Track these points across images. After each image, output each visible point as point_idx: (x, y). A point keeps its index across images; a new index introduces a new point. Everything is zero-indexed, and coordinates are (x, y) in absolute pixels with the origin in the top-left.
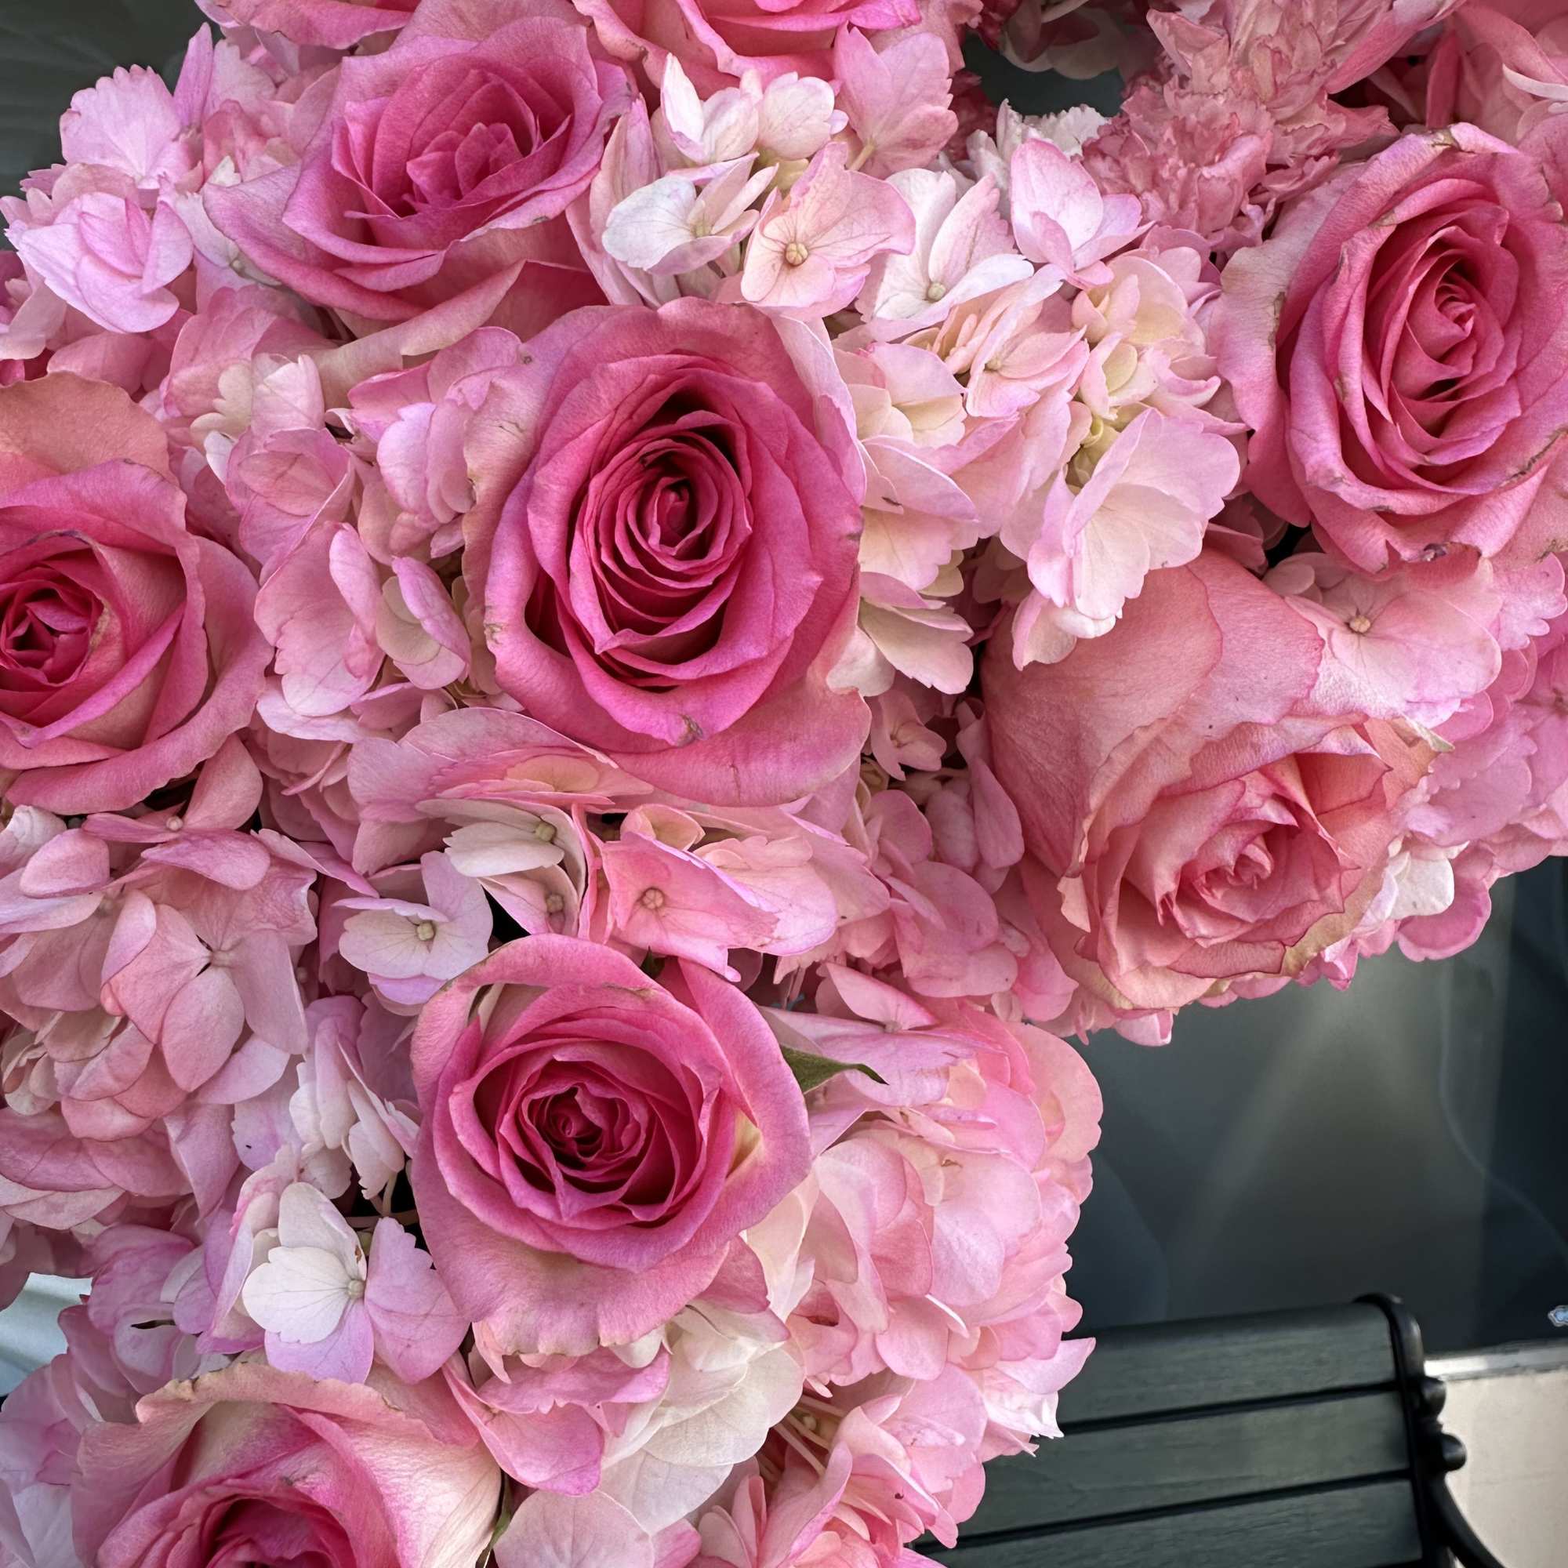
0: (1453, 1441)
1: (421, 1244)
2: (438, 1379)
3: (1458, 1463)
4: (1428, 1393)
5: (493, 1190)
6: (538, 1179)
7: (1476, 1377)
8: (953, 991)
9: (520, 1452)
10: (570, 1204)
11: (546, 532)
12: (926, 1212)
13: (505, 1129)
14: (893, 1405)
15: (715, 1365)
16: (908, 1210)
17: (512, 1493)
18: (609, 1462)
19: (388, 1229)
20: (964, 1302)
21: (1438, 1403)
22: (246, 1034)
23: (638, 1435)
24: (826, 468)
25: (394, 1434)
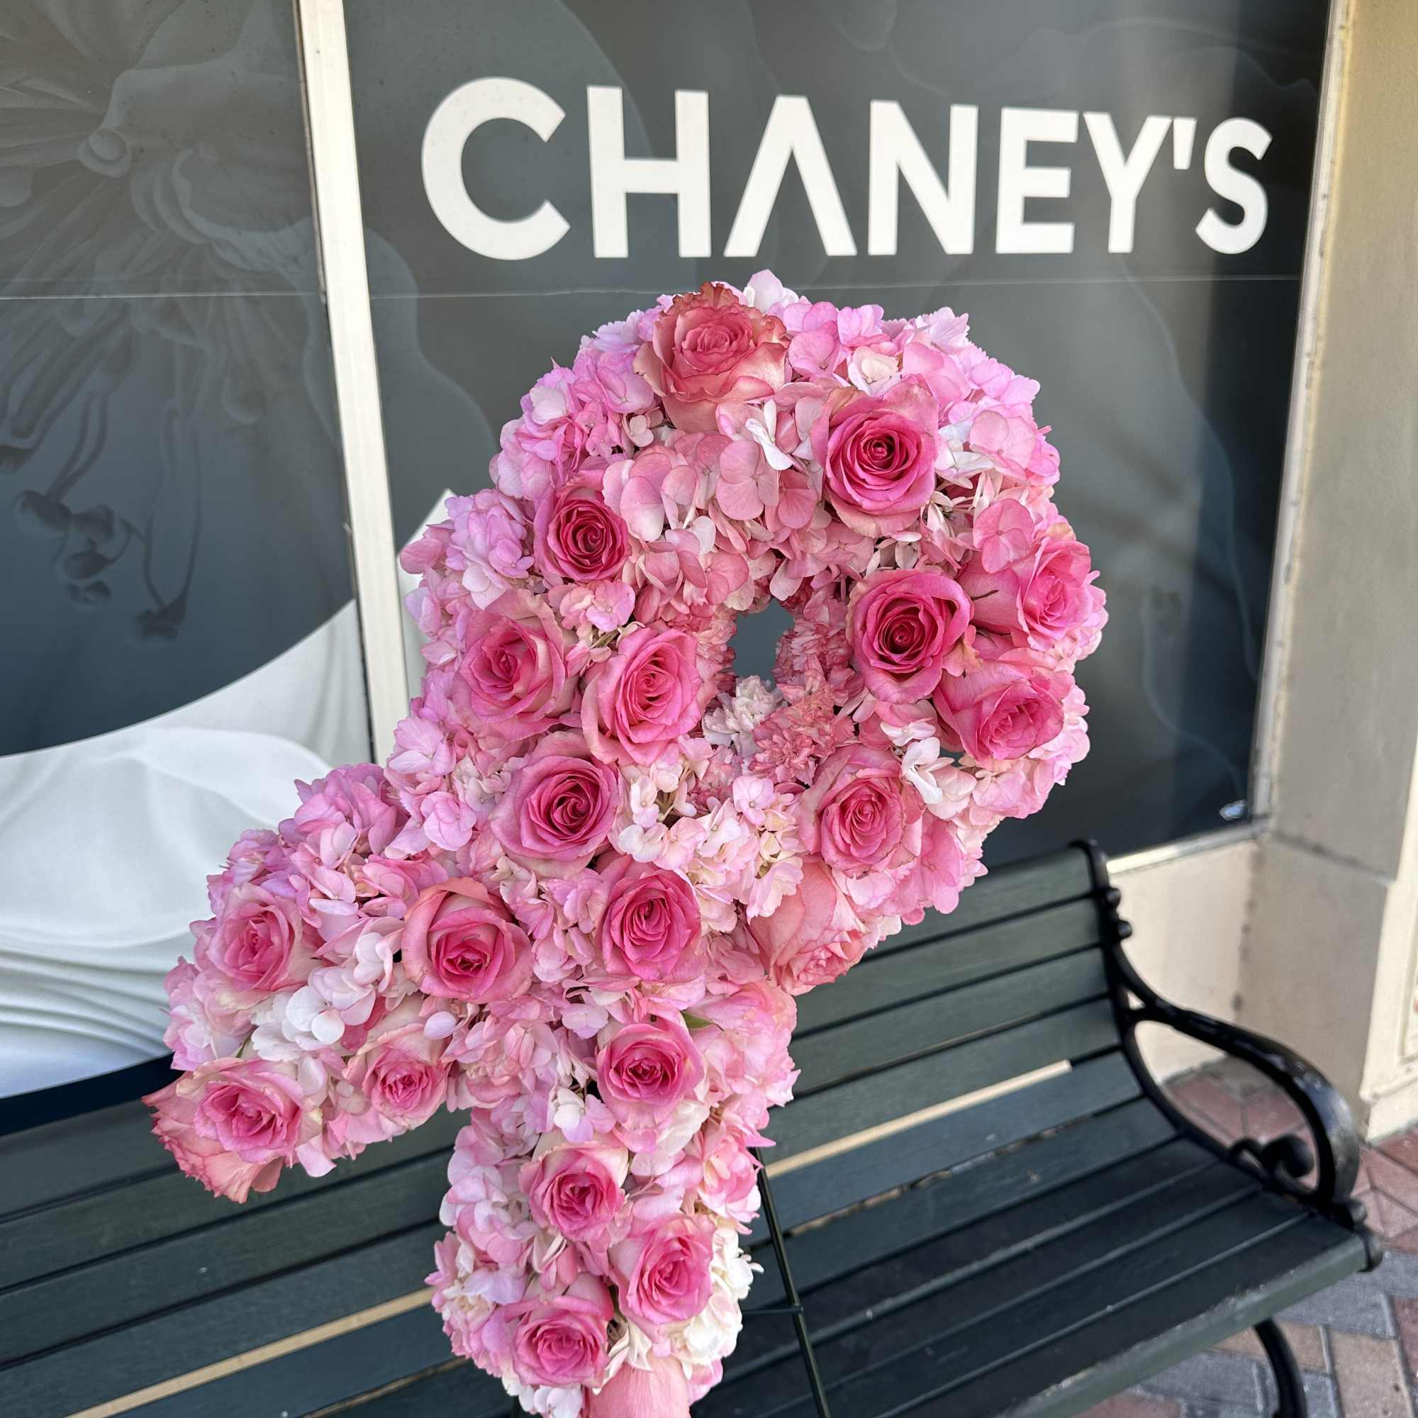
0: (1126, 923)
1: (602, 1102)
2: (611, 1132)
3: (1128, 935)
4: (1111, 897)
5: (623, 1092)
6: (633, 1085)
7: (1169, 861)
8: (745, 982)
9: (633, 1142)
10: (643, 1090)
11: (616, 935)
12: (742, 1054)
13: (624, 1077)
14: (737, 1105)
15: (684, 1113)
16: (735, 1056)
17: (631, 1155)
18: (658, 1141)
19: (590, 1097)
20: (754, 1074)
21: (1117, 901)
22: (535, 1045)
23: (665, 1135)
24: (689, 902)
25: (602, 1149)
